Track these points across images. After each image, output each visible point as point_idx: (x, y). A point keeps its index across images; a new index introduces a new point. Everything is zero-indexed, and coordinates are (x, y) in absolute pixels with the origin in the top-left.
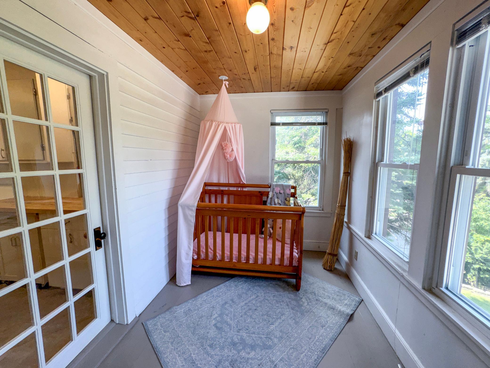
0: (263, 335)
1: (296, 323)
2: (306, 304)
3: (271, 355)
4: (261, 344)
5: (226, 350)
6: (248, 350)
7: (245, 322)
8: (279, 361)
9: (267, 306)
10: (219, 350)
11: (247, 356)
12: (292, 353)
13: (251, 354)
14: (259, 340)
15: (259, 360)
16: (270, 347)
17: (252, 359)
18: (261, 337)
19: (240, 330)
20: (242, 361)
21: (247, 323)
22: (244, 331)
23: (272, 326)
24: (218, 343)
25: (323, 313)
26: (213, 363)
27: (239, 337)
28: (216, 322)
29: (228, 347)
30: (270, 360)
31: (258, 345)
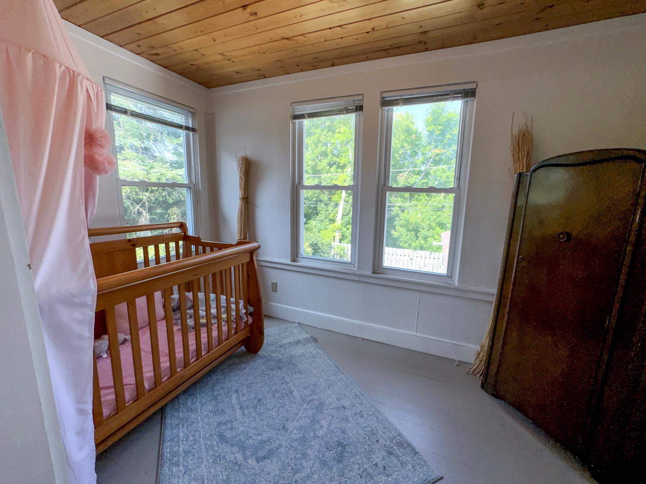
0: (302, 405)
1: (300, 372)
2: (280, 356)
3: (331, 407)
4: (315, 411)
5: (309, 452)
6: (317, 425)
7: (274, 418)
8: (339, 403)
9: (260, 388)
10: (306, 461)
11: (324, 430)
12: (333, 389)
13: (323, 425)
14: (308, 412)
15: (333, 420)
16: (322, 405)
17: (329, 425)
18: (305, 408)
19: (284, 427)
20: (329, 437)
21: (277, 416)
22: (288, 423)
23: (294, 393)
24: (293, 460)
25: (300, 350)
26: (323, 472)
27: (295, 431)
28: (253, 457)
29: (306, 449)
30: (336, 409)
31: (314, 415)
